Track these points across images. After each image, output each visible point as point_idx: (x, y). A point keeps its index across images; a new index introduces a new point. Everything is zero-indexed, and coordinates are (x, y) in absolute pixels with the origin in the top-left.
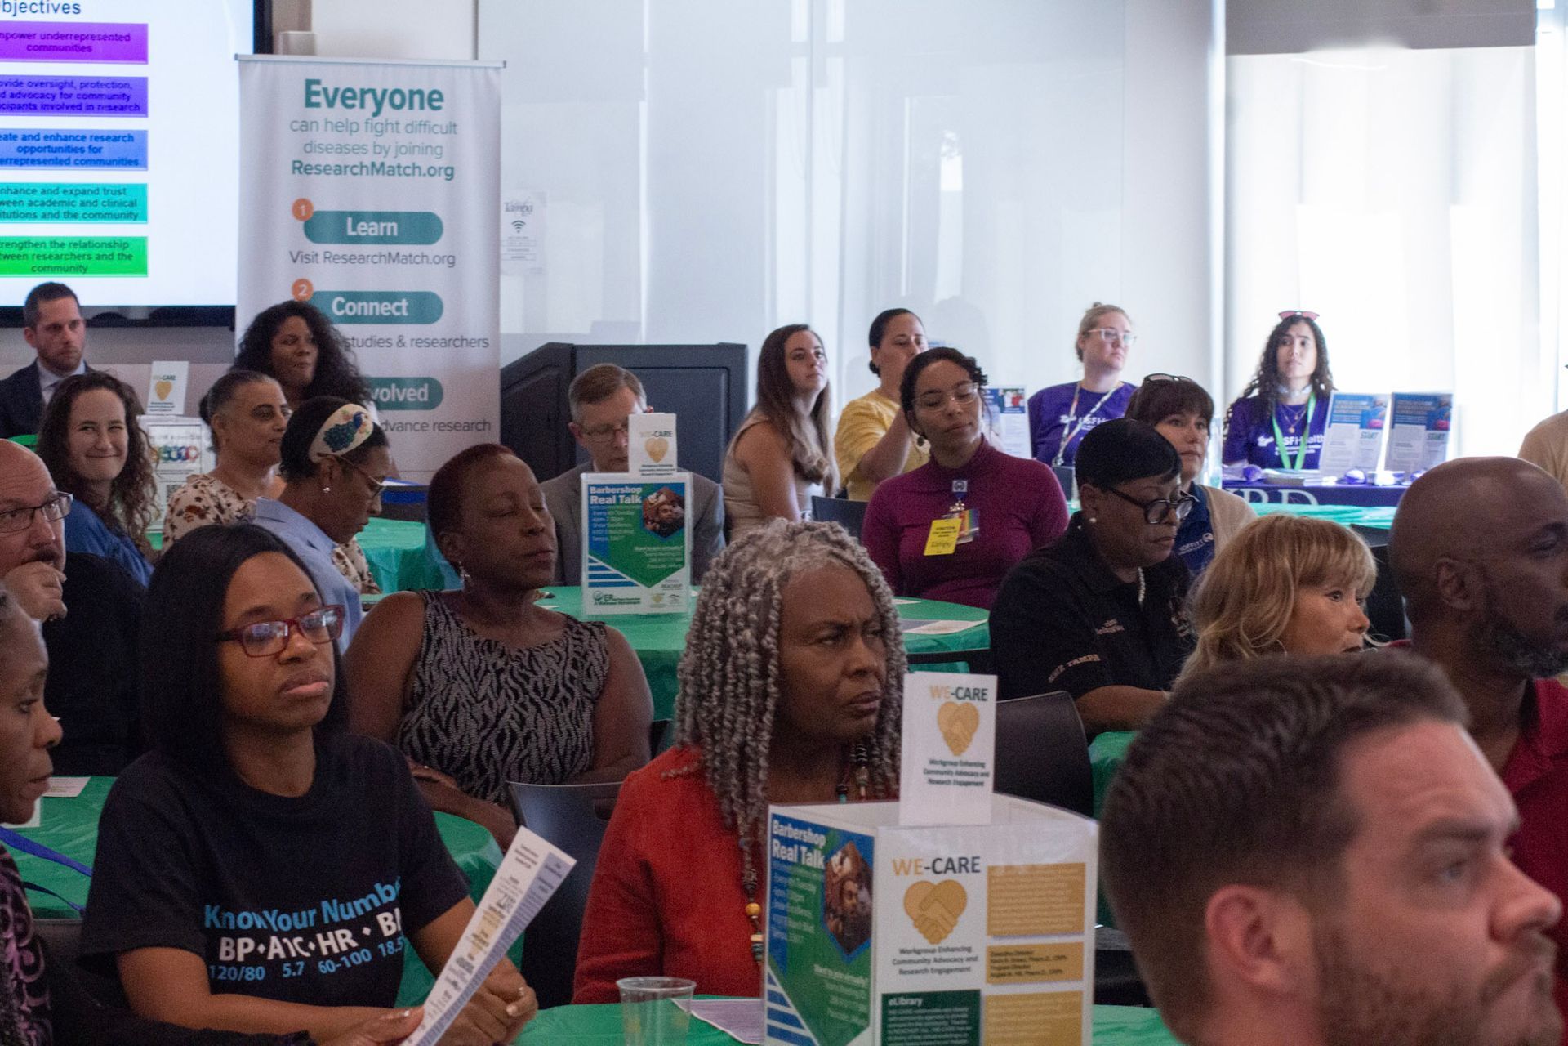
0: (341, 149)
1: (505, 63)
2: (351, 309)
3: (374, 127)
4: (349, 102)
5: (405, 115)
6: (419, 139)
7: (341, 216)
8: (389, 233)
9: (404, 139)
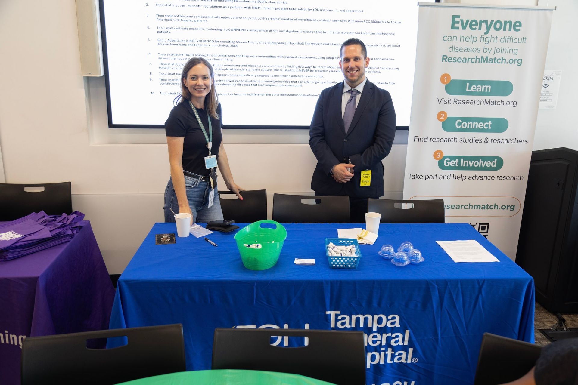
0: (467, 50)
1: (556, 7)
2: (464, 125)
3: (485, 40)
4: (473, 27)
5: (501, 34)
6: (506, 45)
7: (464, 82)
8: (486, 91)
9: (499, 45)
